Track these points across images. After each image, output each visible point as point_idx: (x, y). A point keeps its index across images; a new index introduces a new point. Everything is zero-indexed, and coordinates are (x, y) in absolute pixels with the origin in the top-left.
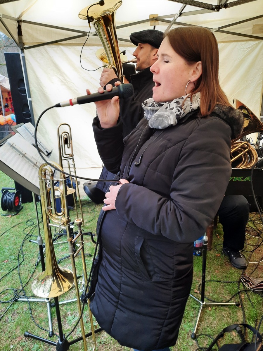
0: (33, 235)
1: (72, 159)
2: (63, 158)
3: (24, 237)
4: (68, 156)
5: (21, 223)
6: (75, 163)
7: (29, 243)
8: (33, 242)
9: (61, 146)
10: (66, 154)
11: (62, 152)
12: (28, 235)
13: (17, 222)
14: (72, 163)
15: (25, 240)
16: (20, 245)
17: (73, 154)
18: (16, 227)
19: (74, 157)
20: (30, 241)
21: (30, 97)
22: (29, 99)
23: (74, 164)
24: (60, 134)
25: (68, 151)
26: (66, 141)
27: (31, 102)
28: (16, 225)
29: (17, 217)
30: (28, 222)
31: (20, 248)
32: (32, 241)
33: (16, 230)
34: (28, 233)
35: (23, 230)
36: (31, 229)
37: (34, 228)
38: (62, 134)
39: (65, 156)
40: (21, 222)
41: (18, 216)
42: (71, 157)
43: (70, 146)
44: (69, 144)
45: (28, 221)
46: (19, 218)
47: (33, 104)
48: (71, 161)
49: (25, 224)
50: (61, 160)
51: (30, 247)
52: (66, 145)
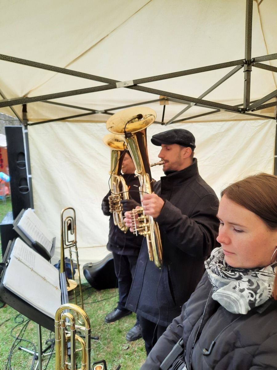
0: (23, 339)
1: (75, 247)
2: (65, 246)
3: (13, 343)
4: (71, 243)
5: (9, 320)
6: (78, 250)
7: (19, 352)
8: (24, 351)
9: (64, 233)
10: (69, 241)
11: (64, 240)
12: (17, 339)
13: (4, 318)
14: (75, 251)
15: (14, 347)
16: (7, 355)
17: (77, 240)
18: (3, 326)
19: (77, 244)
20: (20, 349)
21: (30, 173)
22: (28, 176)
23: (77, 252)
24: (64, 220)
25: (71, 237)
26: (69, 228)
27: (30, 179)
28: (3, 324)
29: (4, 311)
30: (17, 319)
31: (7, 361)
32: (22, 348)
33: (3, 331)
34: (17, 335)
35: (12, 331)
36: (21, 328)
37: (25, 328)
38: (66, 220)
39: (67, 243)
40: (9, 318)
41: (6, 308)
42: (74, 244)
43: (73, 232)
44: (72, 230)
45: (17, 317)
46: (6, 312)
47: (33, 181)
48: (73, 249)
49: (14, 321)
50: (63, 249)
51: (19, 358)
52: (69, 232)
